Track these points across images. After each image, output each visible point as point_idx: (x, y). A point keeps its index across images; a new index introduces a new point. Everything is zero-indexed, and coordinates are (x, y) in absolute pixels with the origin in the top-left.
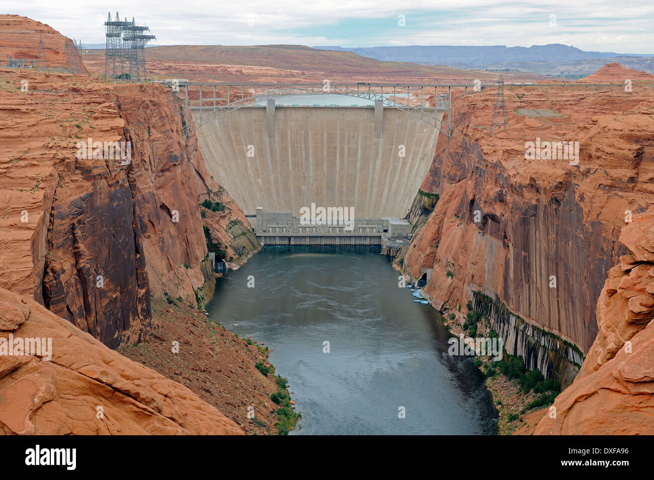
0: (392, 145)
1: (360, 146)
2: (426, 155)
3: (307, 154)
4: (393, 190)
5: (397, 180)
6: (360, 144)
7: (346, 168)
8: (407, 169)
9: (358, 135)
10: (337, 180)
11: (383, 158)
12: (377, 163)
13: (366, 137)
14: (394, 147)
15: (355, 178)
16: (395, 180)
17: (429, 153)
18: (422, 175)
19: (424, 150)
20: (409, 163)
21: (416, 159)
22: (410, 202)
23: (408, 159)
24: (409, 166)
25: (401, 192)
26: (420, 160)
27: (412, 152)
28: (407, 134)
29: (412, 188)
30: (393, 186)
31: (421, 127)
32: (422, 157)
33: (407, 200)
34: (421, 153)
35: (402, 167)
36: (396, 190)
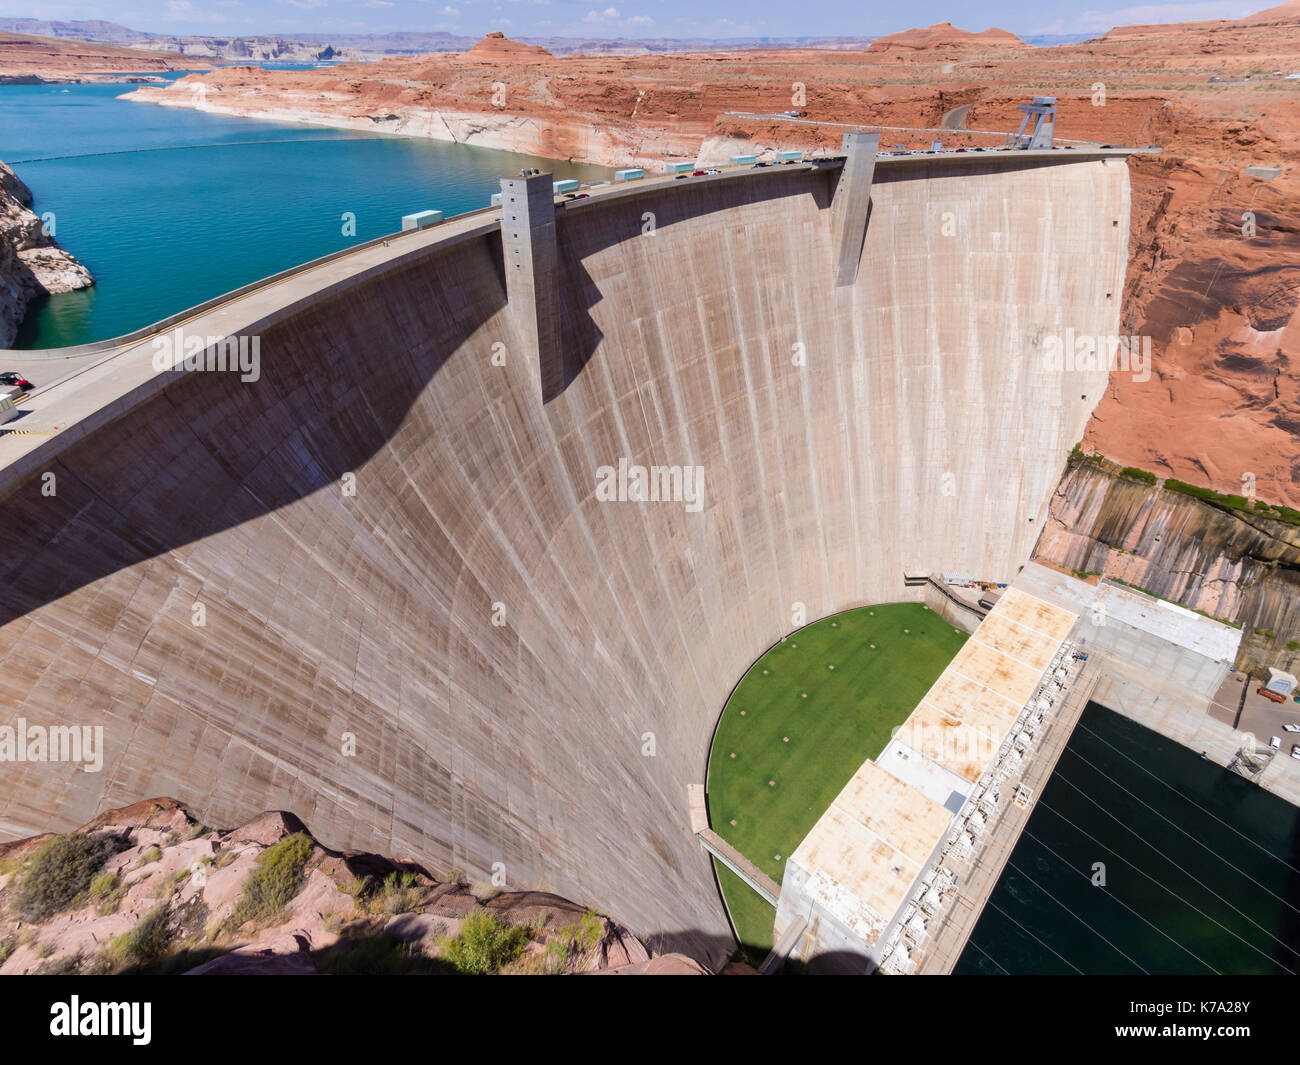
0: (888, 301)
1: (799, 327)
2: (1042, 330)
3: (669, 412)
4: (935, 459)
6: (799, 320)
7: (775, 422)
9: (789, 285)
10: (762, 472)
11: (868, 355)
12: (855, 376)
13: (813, 289)
14: (896, 308)
15: (804, 444)
16: (930, 424)
17: (1057, 323)
18: (1058, 403)
19: (1028, 310)
20: (975, 362)
21: (1001, 347)
22: (1030, 497)
23: (962, 348)
24: (977, 372)
25: (971, 464)
26: (1024, 348)
27: (972, 319)
28: (929, 256)
29: (1022, 449)
30: (929, 446)
31: (974, 227)
32: (1028, 337)
33: (1013, 488)
34: (1015, 324)
35: (945, 376)
36: (946, 458)
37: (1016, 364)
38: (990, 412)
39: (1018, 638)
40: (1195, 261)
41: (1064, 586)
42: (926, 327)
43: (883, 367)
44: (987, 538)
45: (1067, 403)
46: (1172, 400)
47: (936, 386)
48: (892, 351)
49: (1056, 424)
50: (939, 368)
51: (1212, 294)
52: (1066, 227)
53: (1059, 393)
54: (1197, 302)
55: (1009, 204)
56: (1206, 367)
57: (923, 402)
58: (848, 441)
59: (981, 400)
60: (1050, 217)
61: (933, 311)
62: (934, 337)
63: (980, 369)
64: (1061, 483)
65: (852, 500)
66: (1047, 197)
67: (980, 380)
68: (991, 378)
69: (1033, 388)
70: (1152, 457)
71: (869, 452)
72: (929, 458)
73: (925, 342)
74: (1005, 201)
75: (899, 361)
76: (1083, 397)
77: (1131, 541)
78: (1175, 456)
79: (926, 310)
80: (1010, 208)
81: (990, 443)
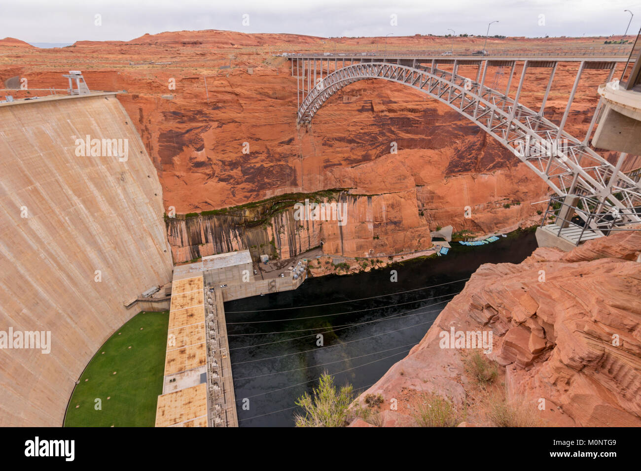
0: (30, 183)
2: (122, 173)
4: (107, 247)
5: (101, 230)
8: (105, 207)
14: (37, 185)
15: (22, 277)
16: (94, 233)
17: (127, 168)
18: (148, 201)
19: (110, 167)
20: (100, 197)
21: (108, 186)
22: (159, 242)
23: (89, 193)
24: (103, 201)
25: (126, 241)
26: (119, 183)
27: (85, 178)
28: (42, 155)
29: (144, 225)
30: (101, 243)
31: (59, 135)
32: (118, 178)
33: (150, 242)
34: (108, 174)
35: (87, 208)
36: (112, 245)
37: (119, 191)
38: (121, 215)
39: (188, 298)
40: (165, 132)
41: (192, 268)
42: (62, 189)
43: (48, 216)
44: (152, 268)
45: (151, 199)
46: (186, 184)
47: (86, 215)
48: (50, 207)
49: (151, 209)
50: (82, 206)
51: (177, 143)
52: (106, 128)
53: (145, 196)
54: (174, 147)
55: (72, 122)
56: (190, 169)
57: (84, 224)
58: (52, 262)
59: (113, 212)
60: (96, 125)
61: (61, 180)
62: (70, 192)
63: (104, 199)
64: (167, 231)
65: (73, 289)
66: (89, 116)
67: (107, 204)
68: (112, 201)
69: (133, 199)
70: (192, 207)
71: (68, 261)
72: (103, 248)
73: (67, 197)
74: (68, 121)
75: (57, 211)
76: (156, 194)
77: (204, 240)
78: (199, 203)
79: (57, 181)
80: (74, 124)
81: (128, 228)
